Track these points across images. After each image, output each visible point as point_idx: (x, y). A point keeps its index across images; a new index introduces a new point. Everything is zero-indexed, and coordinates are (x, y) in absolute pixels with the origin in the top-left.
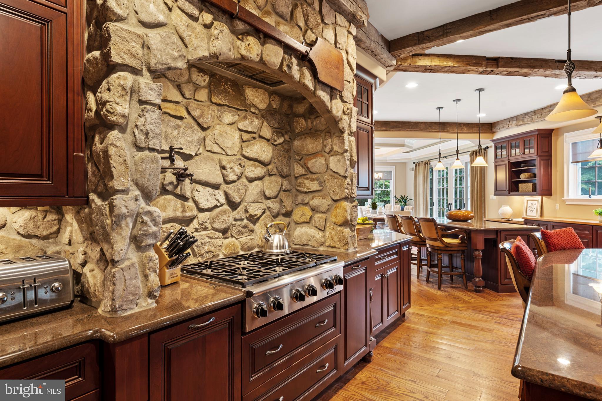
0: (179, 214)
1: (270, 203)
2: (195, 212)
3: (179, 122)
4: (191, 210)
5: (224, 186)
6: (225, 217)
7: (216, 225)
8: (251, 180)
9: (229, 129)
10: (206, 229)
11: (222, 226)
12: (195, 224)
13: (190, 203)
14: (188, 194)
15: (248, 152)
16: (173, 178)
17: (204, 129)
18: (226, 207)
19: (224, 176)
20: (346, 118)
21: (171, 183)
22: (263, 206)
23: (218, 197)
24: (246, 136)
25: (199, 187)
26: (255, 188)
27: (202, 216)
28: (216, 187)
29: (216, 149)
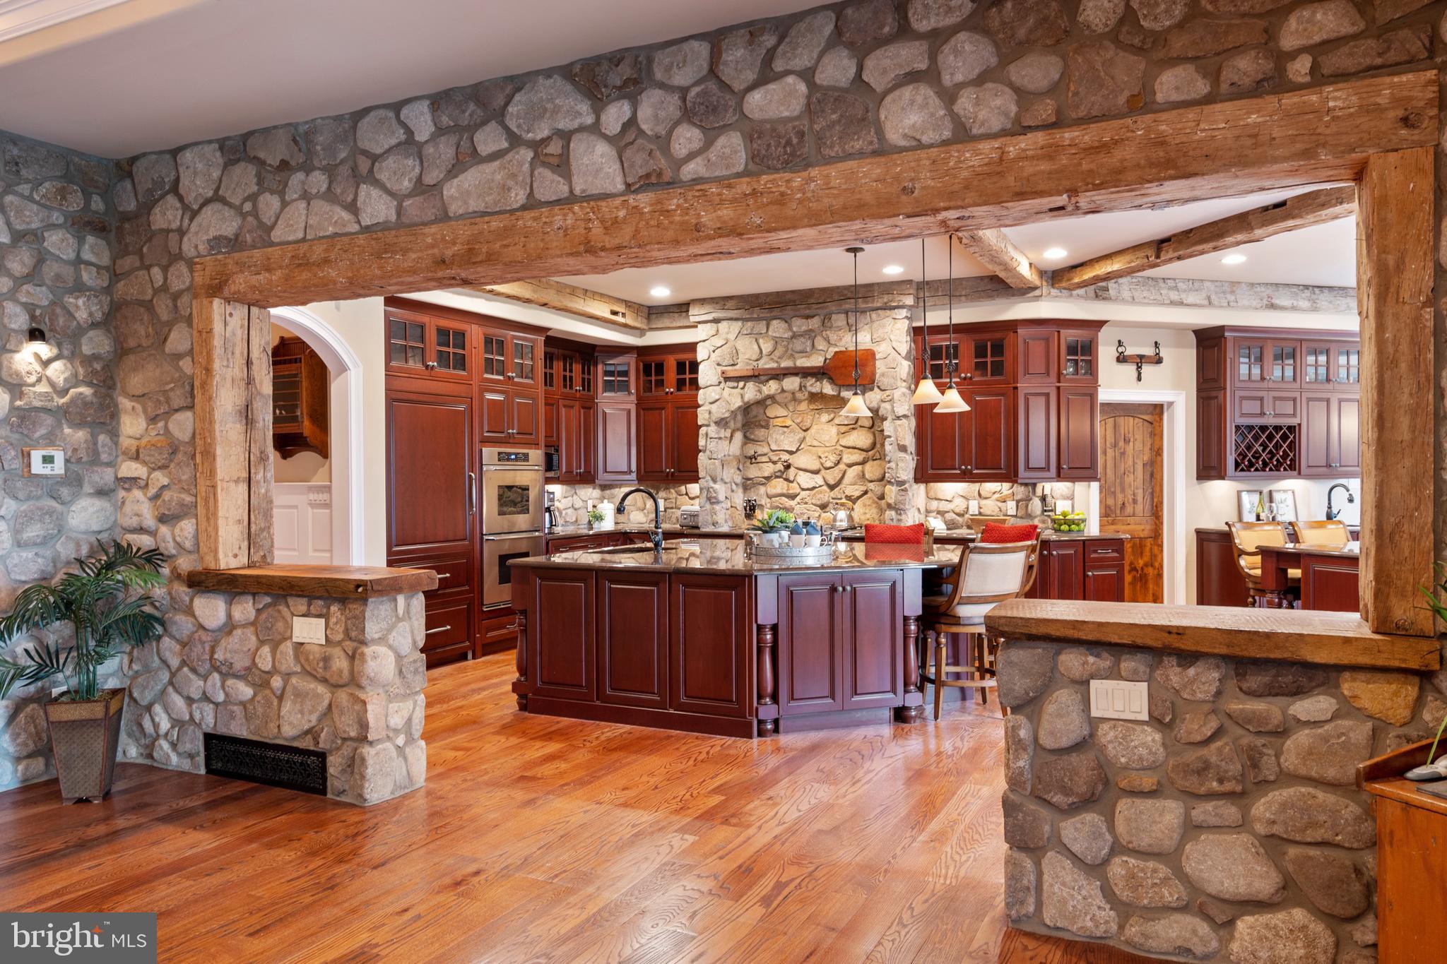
0: (785, 491)
1: (871, 486)
2: (798, 490)
3: (785, 429)
4: (794, 488)
5: (823, 471)
6: (822, 496)
7: (814, 501)
8: (850, 466)
9: (825, 427)
10: (806, 503)
11: (819, 503)
12: (798, 499)
13: (795, 485)
14: (792, 478)
15: (844, 442)
16: (782, 468)
17: (805, 431)
18: (825, 488)
19: (822, 464)
20: (887, 406)
21: (780, 471)
22: (864, 488)
23: (817, 480)
24: (843, 429)
25: (801, 473)
26: (852, 473)
27: (804, 494)
28: (816, 472)
29: (815, 443)
